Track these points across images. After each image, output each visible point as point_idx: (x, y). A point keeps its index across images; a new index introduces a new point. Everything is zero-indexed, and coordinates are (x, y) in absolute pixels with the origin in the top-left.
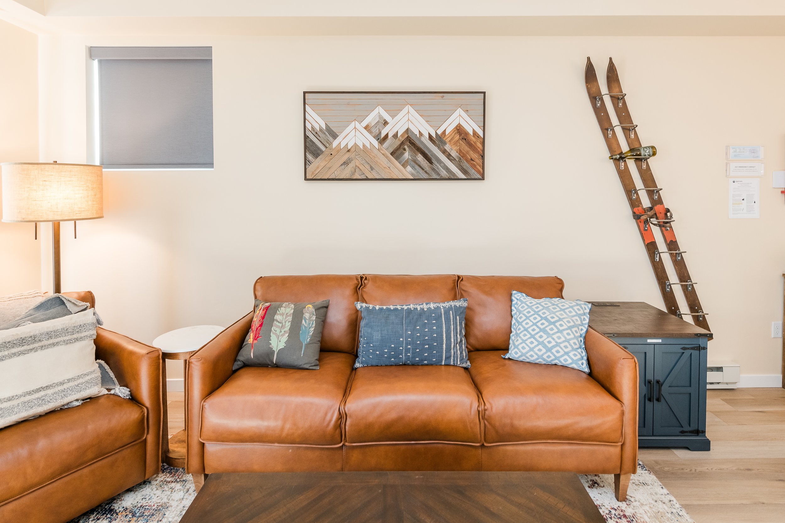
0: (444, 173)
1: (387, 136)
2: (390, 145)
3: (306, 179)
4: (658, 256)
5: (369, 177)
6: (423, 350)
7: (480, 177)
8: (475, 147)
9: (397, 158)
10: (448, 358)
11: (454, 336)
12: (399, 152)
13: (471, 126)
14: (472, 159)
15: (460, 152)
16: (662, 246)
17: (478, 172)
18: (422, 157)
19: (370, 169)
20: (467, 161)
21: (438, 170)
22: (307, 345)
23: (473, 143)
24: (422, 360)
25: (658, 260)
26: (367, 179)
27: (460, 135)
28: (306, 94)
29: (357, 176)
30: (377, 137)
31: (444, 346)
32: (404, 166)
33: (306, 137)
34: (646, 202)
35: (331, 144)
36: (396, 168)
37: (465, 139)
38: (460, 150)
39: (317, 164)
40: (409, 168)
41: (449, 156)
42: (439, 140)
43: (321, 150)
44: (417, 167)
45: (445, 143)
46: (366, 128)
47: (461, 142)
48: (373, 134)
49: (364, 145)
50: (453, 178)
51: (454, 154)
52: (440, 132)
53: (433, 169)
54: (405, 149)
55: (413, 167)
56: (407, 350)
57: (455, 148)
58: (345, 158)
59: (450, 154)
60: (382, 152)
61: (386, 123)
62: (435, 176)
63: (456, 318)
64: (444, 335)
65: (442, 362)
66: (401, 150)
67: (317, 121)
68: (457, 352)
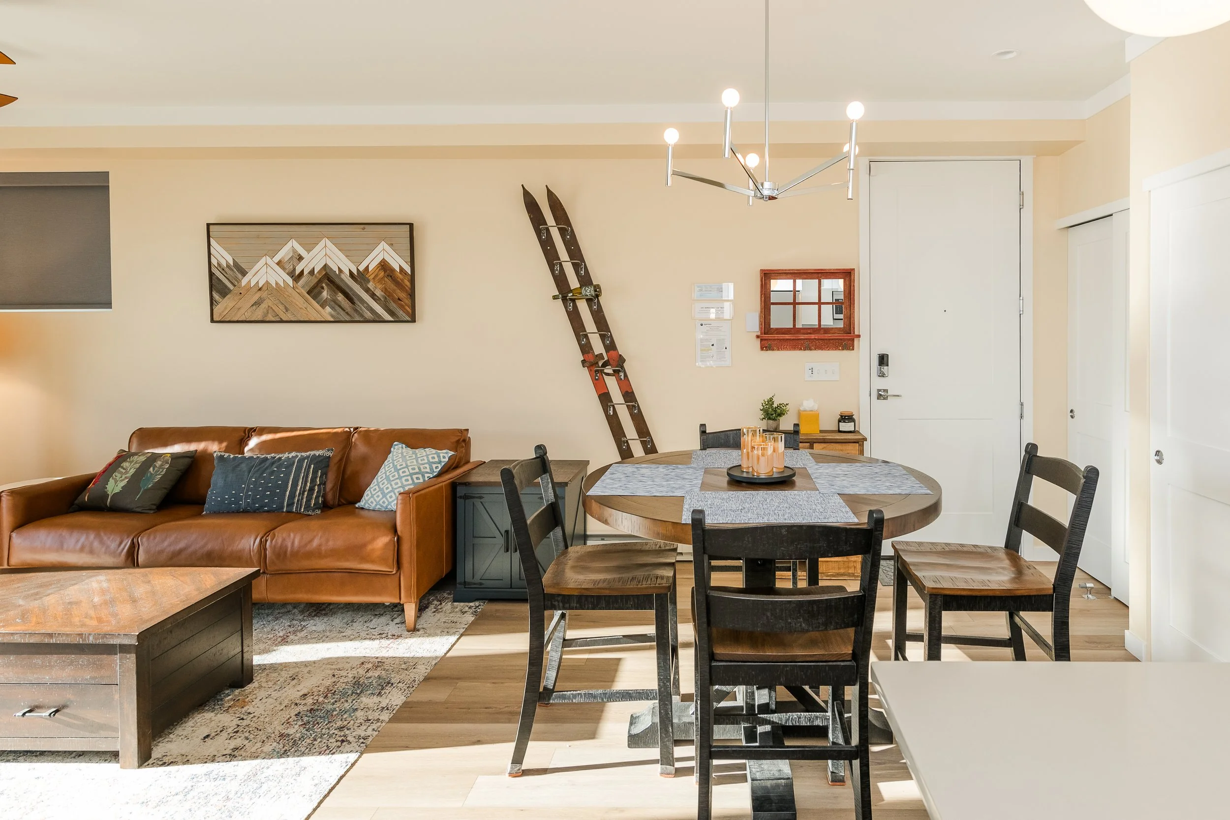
0: (368, 315)
1: (302, 272)
2: (307, 283)
3: (212, 321)
4: (612, 409)
5: (284, 319)
6: (264, 496)
7: (409, 319)
8: (402, 285)
9: (315, 298)
10: (290, 505)
11: (302, 484)
12: (316, 291)
13: (398, 262)
14: (399, 299)
15: (385, 290)
16: (617, 396)
17: (407, 313)
18: (343, 297)
19: (284, 311)
20: (394, 301)
21: (361, 311)
22: (146, 491)
23: (400, 281)
24: (262, 507)
25: (612, 414)
26: (281, 321)
27: (385, 271)
28: (211, 227)
29: (270, 318)
30: (291, 274)
31: (288, 493)
32: (323, 306)
33: (211, 274)
34: (598, 347)
35: (239, 281)
36: (314, 309)
37: (391, 277)
38: (386, 289)
39: (224, 305)
40: (328, 309)
41: (373, 296)
42: (360, 277)
43: (229, 289)
44: (337, 307)
45: (369, 281)
46: (279, 263)
47: (386, 279)
48: (287, 271)
49: (277, 283)
50: (379, 320)
51: (379, 293)
52: (361, 268)
53: (356, 311)
54: (323, 288)
55: (332, 308)
56: (247, 497)
57: (380, 286)
58: (255, 298)
59: (374, 293)
60: (298, 291)
61: (300, 258)
62: (357, 318)
63: (309, 467)
64: (291, 483)
65: (283, 508)
66: (319, 288)
67: (223, 256)
68: (302, 499)
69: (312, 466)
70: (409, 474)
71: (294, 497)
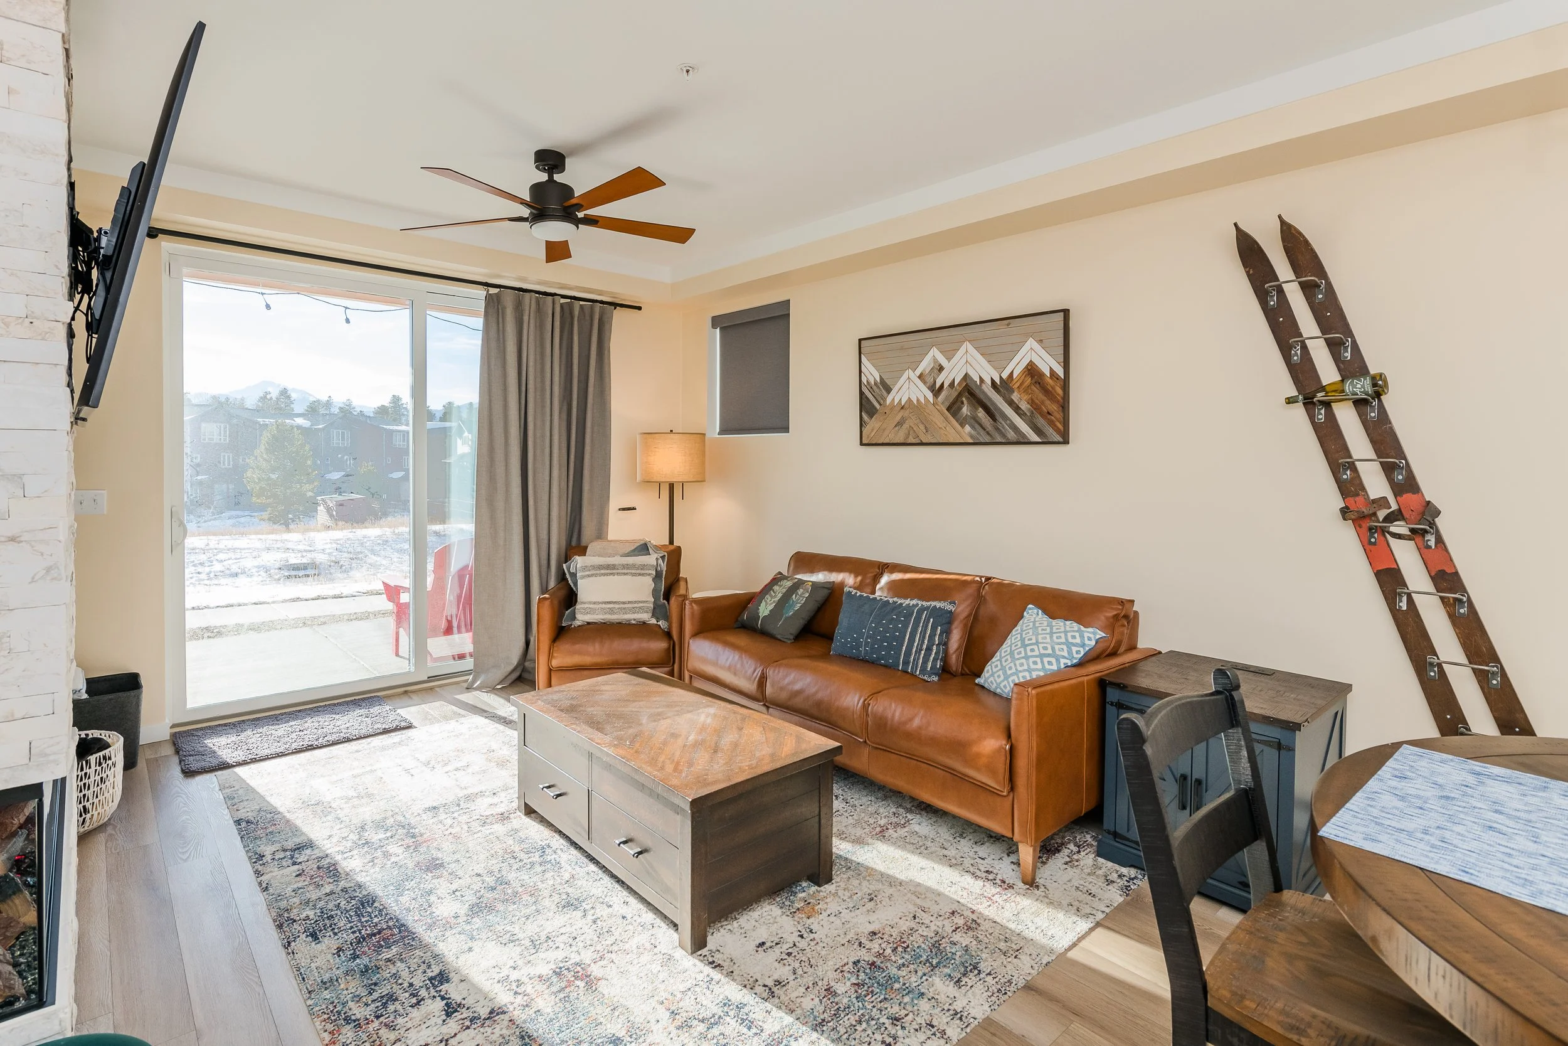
0: (1011, 435)
1: (942, 386)
2: (947, 398)
3: (862, 444)
5: (924, 441)
6: (881, 648)
7: (1061, 440)
8: (1053, 395)
9: (954, 415)
10: (906, 663)
11: (919, 640)
12: (956, 406)
13: (1048, 364)
14: (1048, 413)
15: (1032, 402)
17: (1058, 431)
18: (984, 412)
19: (925, 431)
20: (1042, 416)
21: (1003, 430)
22: (786, 618)
23: (1050, 389)
24: (879, 659)
26: (922, 444)
27: (1032, 377)
28: (863, 342)
29: (911, 440)
30: (932, 388)
31: (904, 648)
32: (962, 425)
33: (861, 393)
35: (885, 399)
36: (952, 430)
37: (1039, 383)
38: (1032, 400)
39: (873, 424)
40: (968, 428)
41: (1017, 409)
42: (1003, 387)
43: (876, 408)
44: (977, 426)
45: (1012, 391)
46: (920, 377)
47: (1033, 387)
48: (928, 385)
49: (918, 400)
50: (1023, 442)
51: (1024, 406)
52: (1005, 375)
53: (997, 429)
54: (963, 403)
55: (972, 427)
56: (867, 644)
57: (1025, 398)
58: (898, 418)
59: (1018, 406)
60: (938, 408)
61: (941, 369)
62: (999, 439)
63: (929, 621)
64: (908, 636)
65: (899, 666)
66: (959, 403)
67: (872, 373)
68: (918, 659)
69: (932, 620)
70: (1038, 654)
71: (911, 655)
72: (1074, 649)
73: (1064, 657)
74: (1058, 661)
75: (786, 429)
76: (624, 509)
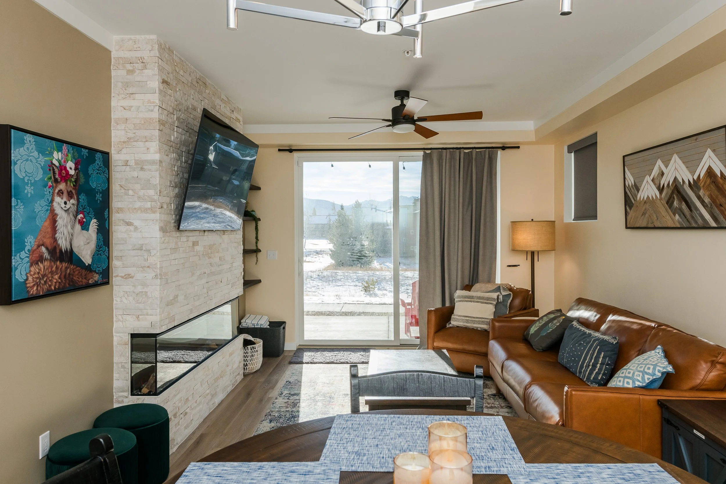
0: (701, 222)
1: (664, 186)
2: (667, 194)
3: (627, 228)
5: (656, 226)
6: (571, 360)
9: (670, 207)
10: (580, 372)
11: (589, 359)
12: (671, 201)
13: (719, 167)
14: (721, 205)
15: (711, 197)
18: (685, 205)
19: (656, 219)
20: (717, 207)
21: (696, 219)
22: (541, 336)
23: (721, 186)
26: (655, 228)
27: (711, 178)
28: (625, 158)
29: (650, 225)
30: (659, 188)
31: (581, 362)
32: (674, 214)
33: (625, 193)
35: (636, 197)
36: (669, 217)
37: (715, 182)
38: (711, 195)
39: (632, 214)
40: (677, 216)
41: (703, 202)
42: (695, 185)
43: (633, 203)
44: (682, 215)
45: (699, 189)
46: (653, 180)
47: (711, 185)
48: (657, 186)
49: (652, 197)
50: (706, 227)
51: (707, 200)
52: (695, 177)
53: (693, 217)
54: (674, 198)
55: (679, 215)
57: (707, 193)
58: (643, 209)
59: (703, 200)
60: (662, 202)
61: (663, 174)
62: (694, 225)
63: (597, 347)
64: (584, 356)
66: (672, 199)
67: (630, 180)
68: (587, 371)
69: (599, 347)
71: (583, 368)
72: (646, 376)
73: (639, 381)
74: (634, 382)
75: (595, 217)
76: (510, 266)
